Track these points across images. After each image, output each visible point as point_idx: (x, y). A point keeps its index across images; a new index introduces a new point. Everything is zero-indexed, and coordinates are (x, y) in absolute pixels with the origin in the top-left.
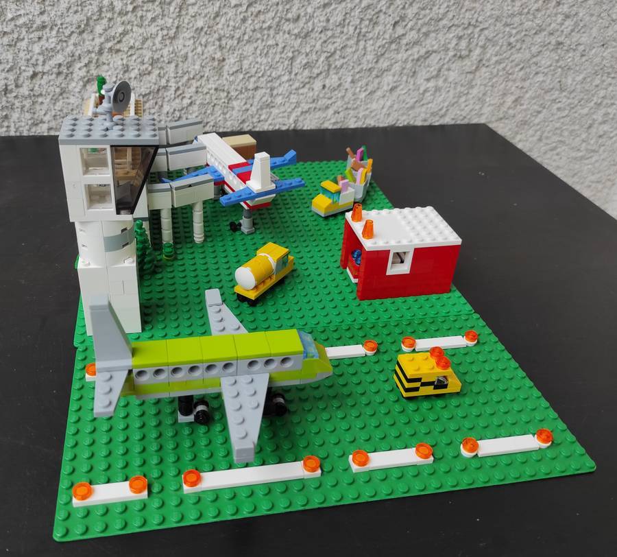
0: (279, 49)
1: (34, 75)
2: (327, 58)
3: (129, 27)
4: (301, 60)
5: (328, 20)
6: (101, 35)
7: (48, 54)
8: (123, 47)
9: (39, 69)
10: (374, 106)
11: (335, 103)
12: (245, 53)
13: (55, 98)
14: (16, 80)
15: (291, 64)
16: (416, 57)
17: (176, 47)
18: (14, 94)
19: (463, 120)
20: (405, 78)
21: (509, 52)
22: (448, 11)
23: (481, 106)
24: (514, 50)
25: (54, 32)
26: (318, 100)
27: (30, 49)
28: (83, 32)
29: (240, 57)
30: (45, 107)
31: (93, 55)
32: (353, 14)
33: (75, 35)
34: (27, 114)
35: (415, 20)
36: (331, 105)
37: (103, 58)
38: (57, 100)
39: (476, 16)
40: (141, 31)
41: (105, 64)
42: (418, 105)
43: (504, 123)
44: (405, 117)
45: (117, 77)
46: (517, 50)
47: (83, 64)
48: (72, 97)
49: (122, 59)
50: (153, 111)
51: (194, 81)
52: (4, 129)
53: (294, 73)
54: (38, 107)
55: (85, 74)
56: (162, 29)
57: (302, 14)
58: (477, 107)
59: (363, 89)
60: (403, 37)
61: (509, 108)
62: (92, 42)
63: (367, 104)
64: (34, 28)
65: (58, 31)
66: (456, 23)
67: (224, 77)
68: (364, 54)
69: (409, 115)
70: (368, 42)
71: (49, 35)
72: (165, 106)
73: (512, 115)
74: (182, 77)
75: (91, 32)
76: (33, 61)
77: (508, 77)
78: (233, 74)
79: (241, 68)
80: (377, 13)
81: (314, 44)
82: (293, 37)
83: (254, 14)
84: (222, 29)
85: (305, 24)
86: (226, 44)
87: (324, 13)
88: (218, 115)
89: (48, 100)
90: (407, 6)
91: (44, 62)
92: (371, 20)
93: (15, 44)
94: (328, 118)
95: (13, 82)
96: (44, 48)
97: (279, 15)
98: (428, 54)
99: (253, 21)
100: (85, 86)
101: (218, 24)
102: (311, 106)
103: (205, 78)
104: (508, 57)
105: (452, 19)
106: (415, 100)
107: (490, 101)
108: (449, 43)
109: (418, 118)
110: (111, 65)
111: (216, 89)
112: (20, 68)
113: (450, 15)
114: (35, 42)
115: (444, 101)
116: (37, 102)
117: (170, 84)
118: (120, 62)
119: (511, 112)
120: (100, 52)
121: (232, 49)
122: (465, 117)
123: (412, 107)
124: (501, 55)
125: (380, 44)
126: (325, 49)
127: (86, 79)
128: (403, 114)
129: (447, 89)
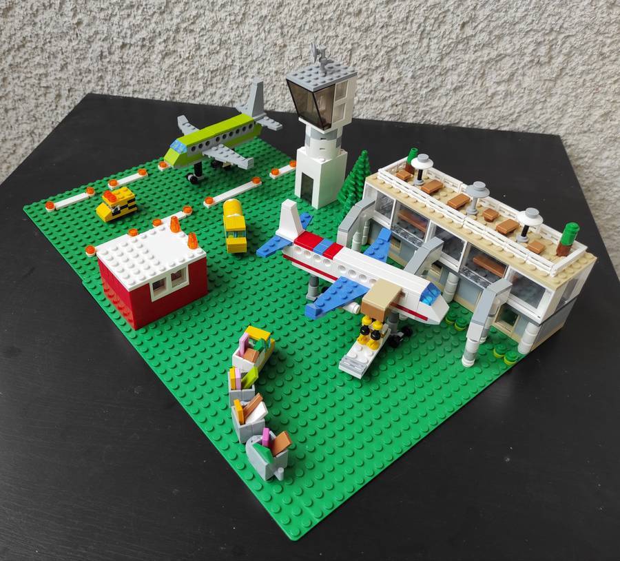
0: (339, 40)
1: (124, 46)
2: (387, 52)
3: (202, 11)
4: (360, 52)
5: (390, 17)
6: (178, 17)
7: (135, 29)
8: (197, 28)
9: (128, 41)
10: (435, 103)
11: (393, 95)
12: (305, 42)
13: (139, 66)
14: (109, 49)
15: (351, 55)
16: (486, 59)
17: (241, 31)
18: (108, 60)
19: (537, 127)
20: (471, 79)
21: (601, 63)
22: (527, 15)
23: (560, 116)
24: (606, 61)
25: (140, 11)
26: (375, 93)
27: (121, 23)
28: (164, 12)
29: (300, 45)
30: (131, 73)
31: (171, 33)
32: (417, 12)
33: (157, 15)
34: (117, 77)
35: (486, 22)
36: (389, 97)
37: (179, 37)
38: (140, 68)
39: (561, 22)
40: (213, 15)
41: (180, 41)
42: (484, 106)
43: (589, 137)
44: (469, 118)
45: (189, 53)
46: (611, 61)
47: (162, 40)
48: (153, 67)
49: (195, 38)
50: (219, 86)
51: (256, 63)
52: (100, 87)
53: (352, 64)
54: (126, 72)
55: (163, 48)
56: (230, 15)
57: (364, 9)
58: (556, 117)
59: (425, 86)
60: (473, 38)
61: (595, 122)
62: (170, 22)
63: (428, 101)
64: (124, 7)
65: (143, 10)
66: (535, 28)
67: (285, 62)
68: (428, 52)
69: (475, 116)
70: (432, 40)
71: (136, 13)
72: (230, 82)
73: (599, 130)
74: (246, 58)
75: (170, 13)
76: (123, 34)
77: (597, 89)
78: (293, 59)
79: (301, 55)
80: (443, 12)
81: (374, 38)
82: (354, 30)
83: (316, 6)
84: (285, 18)
85: (366, 18)
86: (288, 32)
87: (387, 9)
88: (278, 94)
89: (133, 67)
90: (478, 7)
91: (131, 35)
92: (436, 19)
93: (110, 19)
94: (386, 109)
95: (106, 50)
96: (131, 24)
97: (340, 8)
98: (500, 57)
99: (315, 13)
100: (163, 58)
101: (281, 13)
102: (368, 96)
103: (266, 61)
104: (599, 67)
105: (532, 23)
106: (481, 102)
107: (572, 111)
108: (525, 48)
109: (486, 120)
110: (186, 43)
111: (276, 72)
112: (112, 39)
113: (529, 19)
114: (125, 18)
115: (515, 106)
116: (125, 68)
117: (234, 64)
118: (193, 41)
119: (598, 126)
120: (177, 31)
121: (293, 37)
122: (540, 126)
123: (479, 109)
124: (588, 65)
125: (445, 43)
126: (386, 44)
127: (164, 53)
128: (467, 115)
129: (521, 95)
